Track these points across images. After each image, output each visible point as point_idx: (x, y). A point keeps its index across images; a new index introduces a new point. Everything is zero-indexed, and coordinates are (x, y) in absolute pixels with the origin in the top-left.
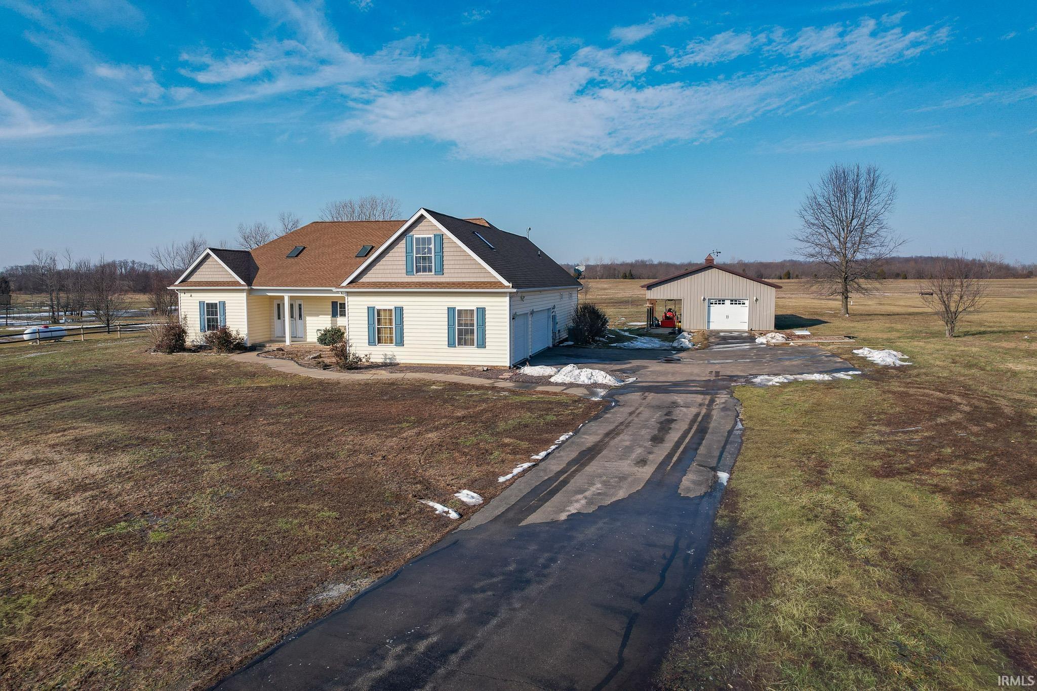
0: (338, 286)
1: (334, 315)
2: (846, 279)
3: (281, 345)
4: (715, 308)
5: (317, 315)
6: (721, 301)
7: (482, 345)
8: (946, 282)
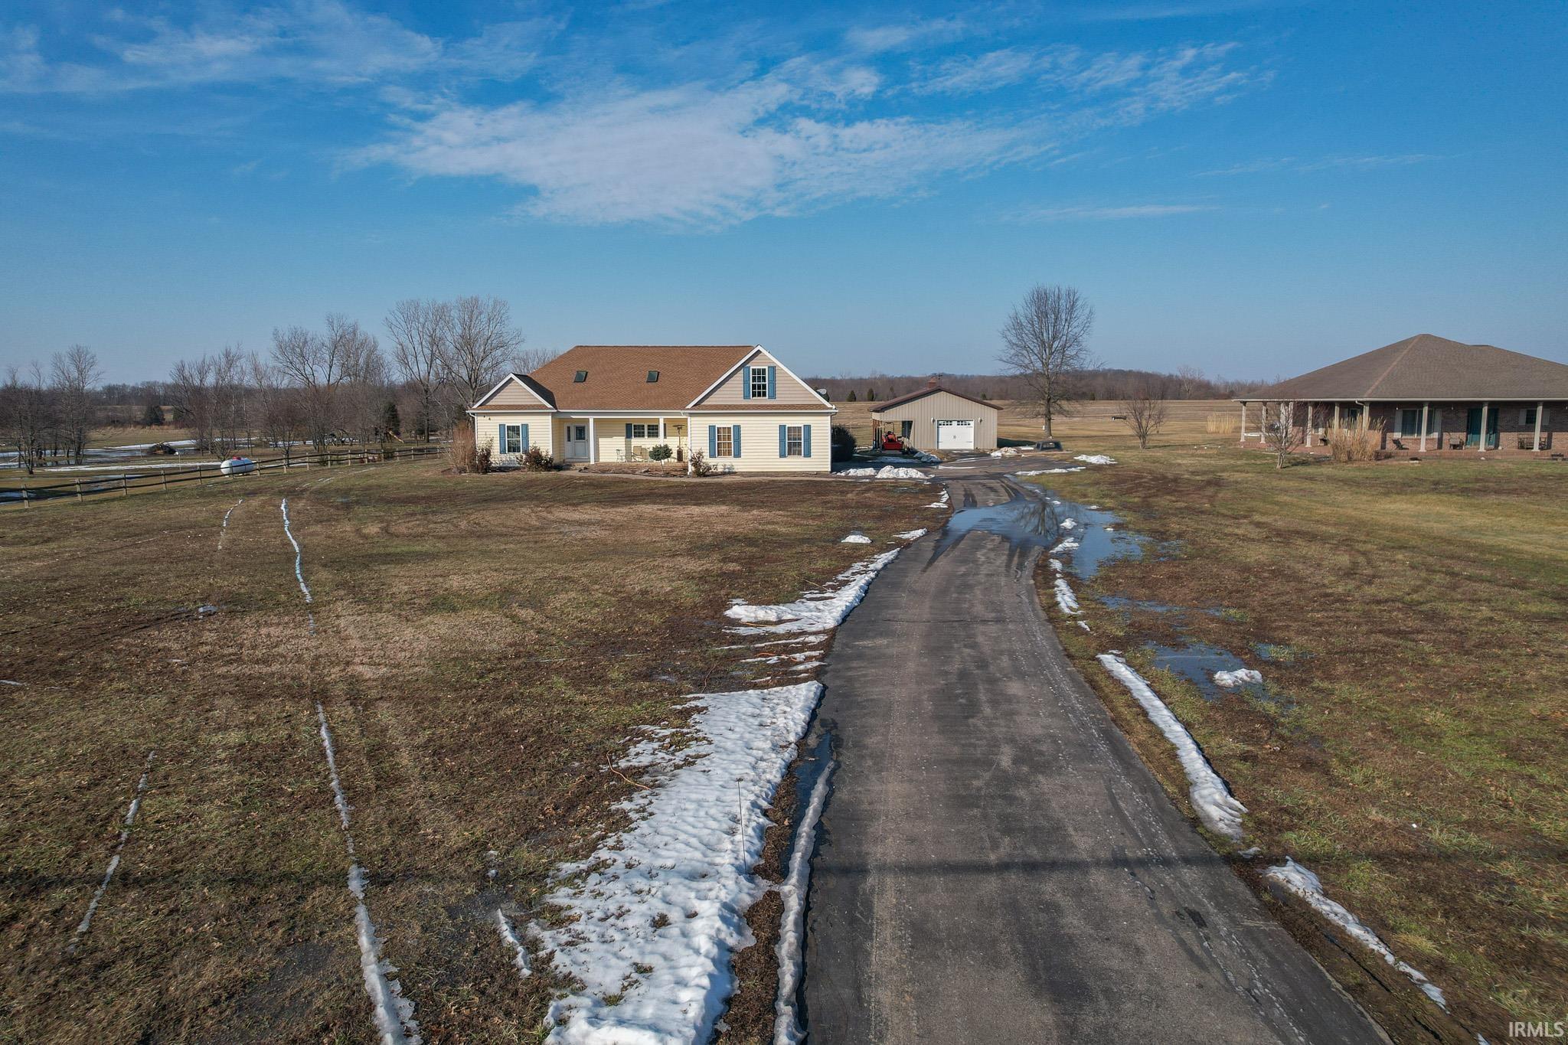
0: (684, 409)
1: (629, 436)
2: (1049, 400)
3: (586, 464)
4: (943, 429)
5: (611, 437)
6: (949, 422)
7: (808, 454)
8: (1139, 404)
